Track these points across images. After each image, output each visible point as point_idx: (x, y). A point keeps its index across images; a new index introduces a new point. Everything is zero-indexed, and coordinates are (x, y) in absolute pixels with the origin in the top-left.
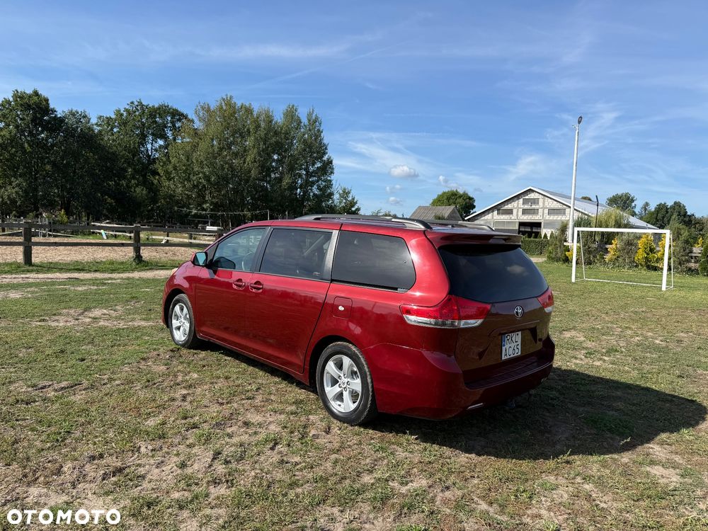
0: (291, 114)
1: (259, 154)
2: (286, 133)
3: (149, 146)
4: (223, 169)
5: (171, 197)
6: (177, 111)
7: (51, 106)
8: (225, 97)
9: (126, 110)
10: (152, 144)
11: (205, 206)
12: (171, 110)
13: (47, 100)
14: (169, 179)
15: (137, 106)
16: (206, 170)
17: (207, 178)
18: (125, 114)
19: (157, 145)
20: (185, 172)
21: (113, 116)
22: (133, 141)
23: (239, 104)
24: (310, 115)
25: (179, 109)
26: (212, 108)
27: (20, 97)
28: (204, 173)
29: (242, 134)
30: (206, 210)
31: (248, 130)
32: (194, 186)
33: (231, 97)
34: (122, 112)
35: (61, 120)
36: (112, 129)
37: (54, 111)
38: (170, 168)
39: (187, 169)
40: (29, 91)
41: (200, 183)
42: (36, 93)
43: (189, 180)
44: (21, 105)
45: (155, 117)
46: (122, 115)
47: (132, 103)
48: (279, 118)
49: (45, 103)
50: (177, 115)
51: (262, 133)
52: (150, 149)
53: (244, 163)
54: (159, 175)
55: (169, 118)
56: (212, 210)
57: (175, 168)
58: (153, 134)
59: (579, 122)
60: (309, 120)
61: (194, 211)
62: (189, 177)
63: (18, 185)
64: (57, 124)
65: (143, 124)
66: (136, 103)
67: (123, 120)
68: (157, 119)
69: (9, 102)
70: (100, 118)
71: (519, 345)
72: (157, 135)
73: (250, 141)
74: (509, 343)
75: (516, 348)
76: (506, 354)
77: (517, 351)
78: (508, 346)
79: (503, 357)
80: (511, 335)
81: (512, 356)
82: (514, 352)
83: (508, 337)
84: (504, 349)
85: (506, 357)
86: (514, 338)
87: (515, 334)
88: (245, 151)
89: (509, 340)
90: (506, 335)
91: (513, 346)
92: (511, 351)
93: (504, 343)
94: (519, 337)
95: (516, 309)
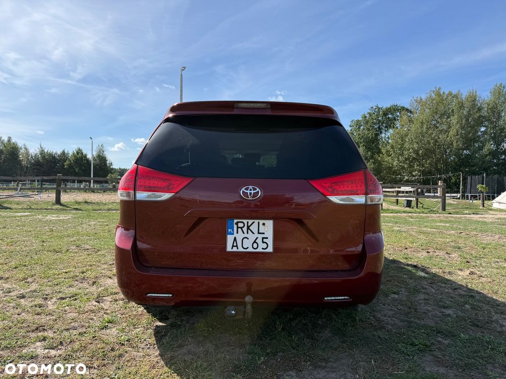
0: (498, 91)
1: (462, 128)
3: (383, 135)
4: (429, 143)
5: (390, 168)
6: (404, 107)
8: (434, 89)
9: (369, 114)
10: (385, 133)
11: (414, 173)
12: (399, 108)
14: (389, 156)
15: (375, 109)
16: (416, 146)
17: (416, 152)
18: (368, 116)
20: (400, 149)
21: (360, 119)
22: (371, 135)
23: (447, 93)
25: (406, 107)
26: (424, 100)
28: (414, 149)
29: (447, 114)
30: (414, 176)
31: (453, 110)
32: (406, 159)
33: (439, 89)
34: (366, 115)
36: (359, 128)
39: (401, 147)
41: (411, 156)
43: (402, 155)
45: (387, 114)
46: (366, 117)
47: (372, 108)
52: (384, 137)
53: (448, 137)
54: (382, 153)
55: (398, 114)
56: (420, 176)
57: (392, 147)
58: (385, 127)
61: (406, 178)
62: (403, 153)
65: (380, 121)
66: (374, 107)
67: (366, 120)
70: (352, 121)
71: (267, 238)
72: (388, 127)
73: (454, 120)
74: (244, 233)
75: (259, 241)
76: (237, 246)
77: (265, 246)
78: (240, 236)
79: (229, 249)
80: (245, 221)
81: (251, 250)
82: (255, 246)
83: (241, 225)
84: (230, 239)
85: (235, 249)
86: (254, 228)
87: (256, 221)
88: (450, 127)
89: (241, 228)
90: (235, 221)
91: (252, 237)
92: (248, 244)
93: (229, 230)
94: (268, 227)
95: (243, 189)
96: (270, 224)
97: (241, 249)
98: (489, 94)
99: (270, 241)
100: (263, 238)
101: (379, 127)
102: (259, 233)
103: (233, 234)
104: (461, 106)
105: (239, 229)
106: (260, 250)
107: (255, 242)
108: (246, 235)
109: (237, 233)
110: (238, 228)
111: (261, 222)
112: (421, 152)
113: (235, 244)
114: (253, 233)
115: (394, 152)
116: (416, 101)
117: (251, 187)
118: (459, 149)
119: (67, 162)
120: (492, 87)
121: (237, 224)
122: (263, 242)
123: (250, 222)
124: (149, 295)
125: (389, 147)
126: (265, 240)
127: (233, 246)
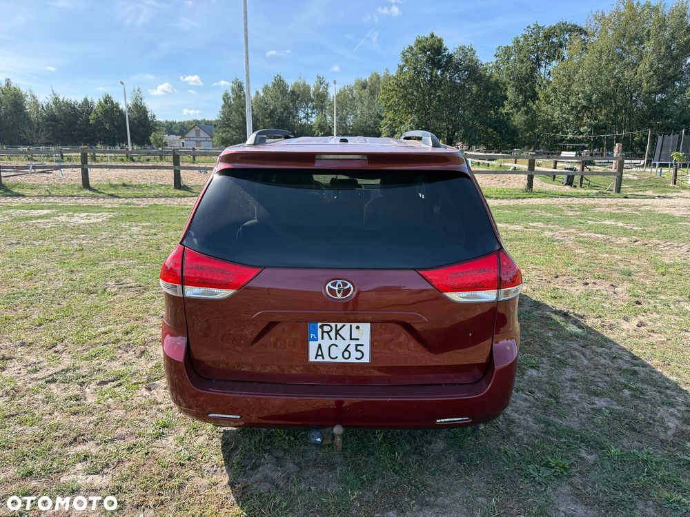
1: (659, 60)
3: (542, 70)
4: (608, 84)
5: (548, 122)
6: (576, 26)
7: (444, 45)
9: (524, 36)
10: (545, 67)
11: (582, 129)
12: (569, 27)
13: (440, 41)
14: (548, 103)
15: (534, 29)
16: (588, 88)
18: (522, 39)
20: (565, 93)
21: (511, 45)
22: (524, 69)
23: (643, 4)
25: (578, 25)
26: (607, 15)
27: (420, 42)
28: (585, 92)
29: (638, 39)
30: (582, 133)
31: (649, 31)
32: (573, 108)
34: (519, 38)
35: (450, 57)
36: (508, 59)
37: (445, 50)
39: (567, 90)
40: (427, 35)
41: (579, 103)
42: (432, 36)
43: (567, 102)
45: (550, 38)
46: (518, 42)
47: (529, 27)
50: (575, 30)
52: (543, 73)
53: (636, 74)
54: (538, 99)
55: (566, 36)
56: (590, 133)
57: (554, 90)
58: (546, 57)
61: (570, 136)
62: (568, 98)
65: (538, 48)
66: (532, 27)
67: (519, 47)
68: (553, 40)
69: (411, 49)
70: (499, 49)
71: (362, 345)
72: (550, 58)
73: (649, 47)
74: (331, 339)
75: (352, 349)
76: (322, 355)
77: (359, 355)
78: (325, 343)
79: (312, 358)
80: (333, 325)
81: (340, 359)
82: (346, 354)
83: (326, 328)
84: (313, 347)
85: (319, 359)
86: (345, 332)
87: (348, 325)
88: (641, 58)
89: (328, 332)
90: (319, 324)
91: (342, 345)
92: (337, 352)
93: (312, 335)
94: (364, 332)
95: (329, 285)
96: (366, 328)
97: (327, 359)
99: (366, 349)
100: (357, 345)
101: (538, 57)
102: (351, 339)
103: (317, 340)
104: (662, 25)
105: (325, 334)
106: (352, 360)
107: (346, 350)
108: (333, 341)
109: (322, 338)
110: (323, 332)
111: (354, 325)
112: (594, 97)
113: (320, 353)
114: (344, 339)
115: (556, 97)
116: (595, 17)
117: (339, 282)
118: (651, 93)
119: (93, 116)
121: (322, 327)
122: (357, 350)
123: (339, 325)
124: (211, 415)
125: (549, 90)
126: (359, 348)
127: (317, 355)
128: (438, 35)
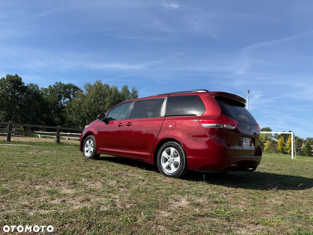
0: (125, 89)
1: (111, 104)
2: (123, 96)
4: (95, 110)
5: (71, 122)
7: (23, 81)
8: (98, 81)
9: (54, 86)
10: (64, 100)
12: (73, 86)
13: (21, 79)
14: (70, 114)
15: (59, 84)
16: (87, 110)
17: (88, 114)
18: (53, 87)
19: (65, 101)
20: (78, 111)
21: (48, 88)
23: (104, 84)
24: (133, 89)
25: (77, 86)
26: (92, 85)
27: (9, 77)
28: (86, 112)
29: (105, 96)
32: (82, 117)
33: (100, 81)
34: (52, 86)
35: (26, 87)
36: (47, 93)
37: (23, 83)
38: (71, 109)
40: (14, 75)
41: (84, 116)
42: (17, 76)
44: (10, 80)
45: (66, 89)
46: (52, 87)
47: (57, 83)
48: (120, 90)
49: (20, 80)
50: (75, 88)
51: (112, 96)
52: (62, 102)
55: (72, 90)
57: (73, 109)
58: (64, 96)
59: (248, 93)
60: (133, 92)
62: (79, 113)
63: (3, 114)
64: (24, 89)
65: (61, 92)
66: (58, 83)
67: (52, 90)
68: (67, 90)
69: (4, 79)
73: (107, 99)
98: (121, 89)
101: (60, 95)
115: (74, 112)
116: (87, 84)
120: (123, 86)
128: (20, 76)
